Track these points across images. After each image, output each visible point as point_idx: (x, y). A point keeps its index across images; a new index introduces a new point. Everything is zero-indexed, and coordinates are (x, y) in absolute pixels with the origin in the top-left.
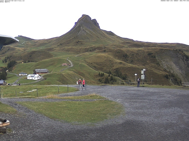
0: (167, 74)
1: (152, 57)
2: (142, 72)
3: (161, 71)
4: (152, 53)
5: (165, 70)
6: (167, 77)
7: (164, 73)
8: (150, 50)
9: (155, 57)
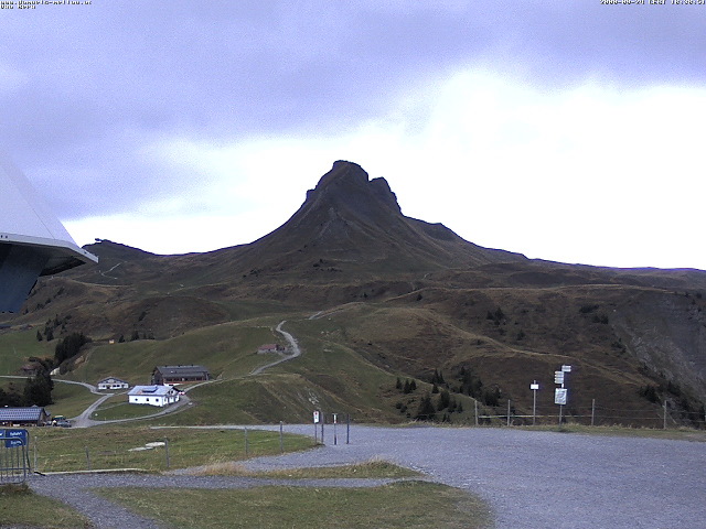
0: (653, 383)
1: (596, 320)
2: (559, 378)
3: (626, 374)
4: (596, 307)
5: (643, 371)
6: (650, 395)
7: (642, 382)
8: (588, 295)
9: (606, 321)
